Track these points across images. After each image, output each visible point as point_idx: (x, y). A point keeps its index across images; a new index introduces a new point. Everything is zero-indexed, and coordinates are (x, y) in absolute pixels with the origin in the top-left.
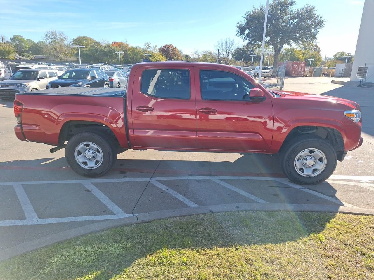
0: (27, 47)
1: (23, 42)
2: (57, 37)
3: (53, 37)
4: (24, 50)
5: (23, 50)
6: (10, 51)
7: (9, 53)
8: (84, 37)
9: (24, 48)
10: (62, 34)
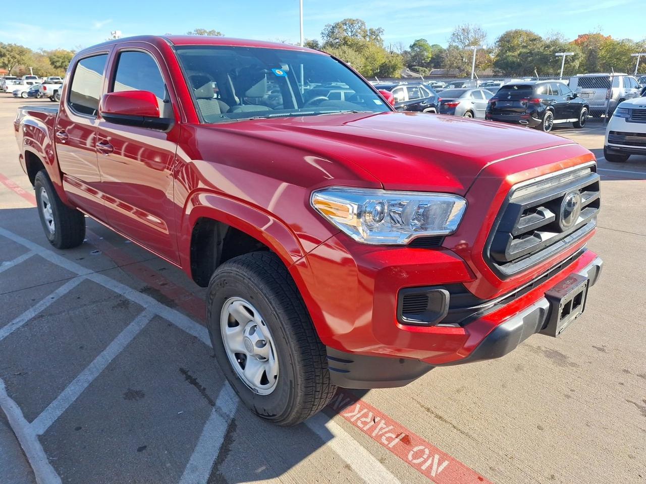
0: (429, 57)
1: (425, 50)
2: (470, 36)
3: (462, 37)
4: (425, 63)
5: (423, 62)
6: (397, 65)
7: (394, 68)
8: (516, 32)
9: (424, 59)
10: (479, 29)
